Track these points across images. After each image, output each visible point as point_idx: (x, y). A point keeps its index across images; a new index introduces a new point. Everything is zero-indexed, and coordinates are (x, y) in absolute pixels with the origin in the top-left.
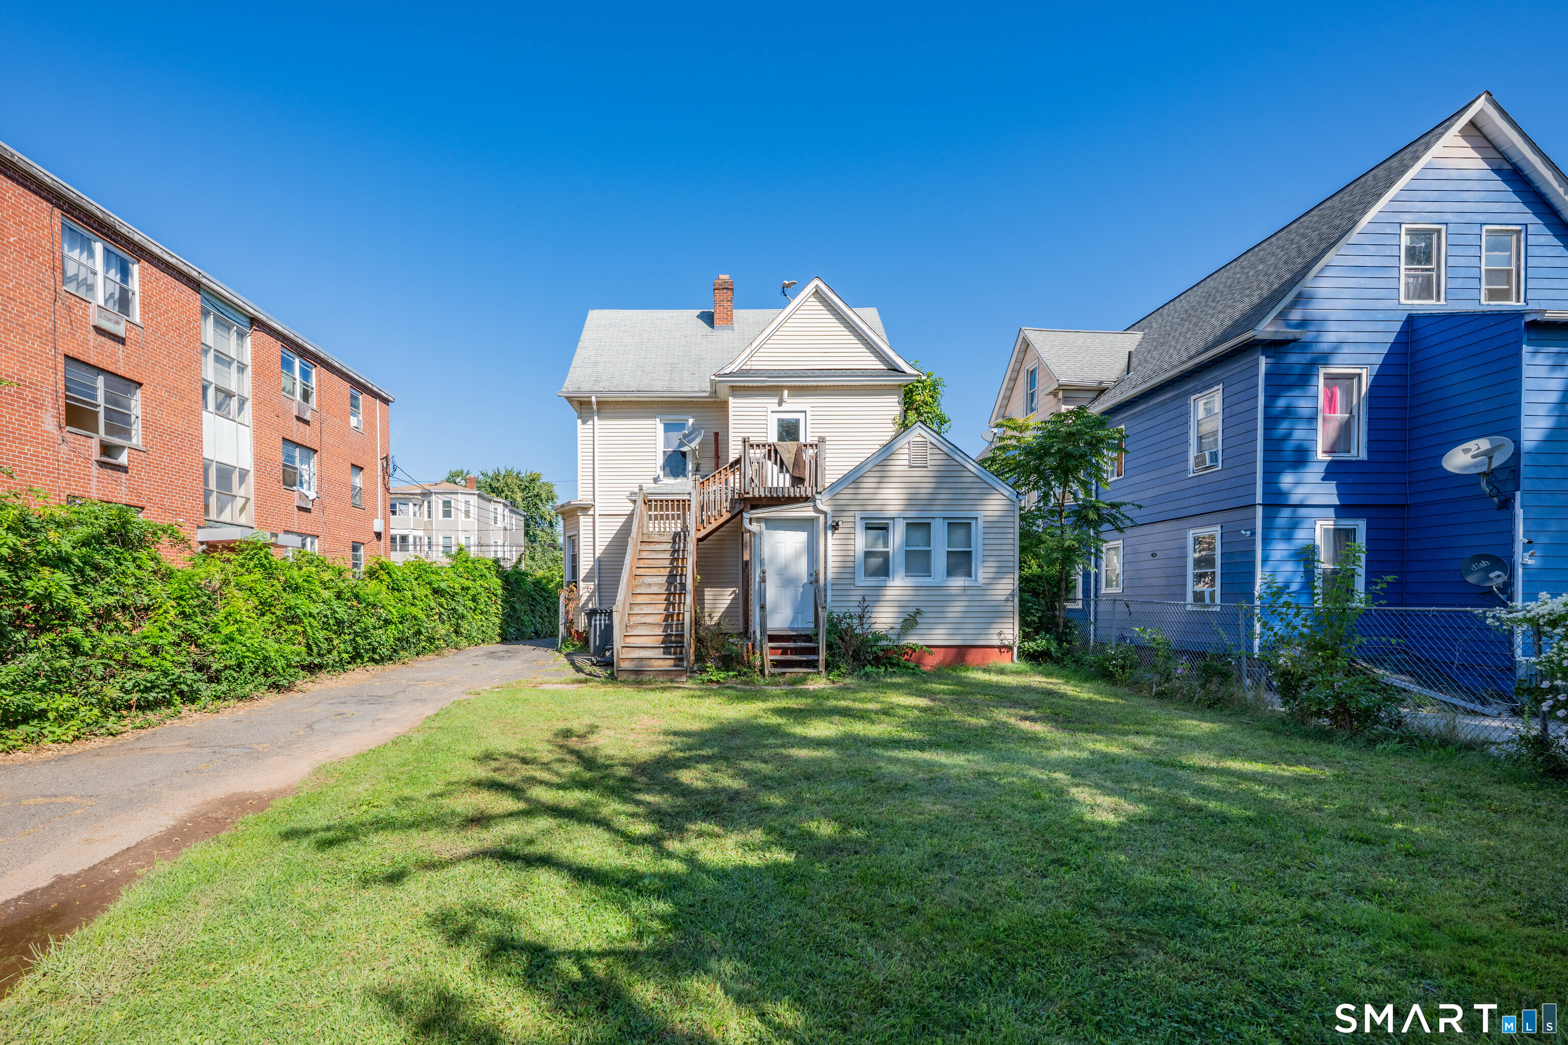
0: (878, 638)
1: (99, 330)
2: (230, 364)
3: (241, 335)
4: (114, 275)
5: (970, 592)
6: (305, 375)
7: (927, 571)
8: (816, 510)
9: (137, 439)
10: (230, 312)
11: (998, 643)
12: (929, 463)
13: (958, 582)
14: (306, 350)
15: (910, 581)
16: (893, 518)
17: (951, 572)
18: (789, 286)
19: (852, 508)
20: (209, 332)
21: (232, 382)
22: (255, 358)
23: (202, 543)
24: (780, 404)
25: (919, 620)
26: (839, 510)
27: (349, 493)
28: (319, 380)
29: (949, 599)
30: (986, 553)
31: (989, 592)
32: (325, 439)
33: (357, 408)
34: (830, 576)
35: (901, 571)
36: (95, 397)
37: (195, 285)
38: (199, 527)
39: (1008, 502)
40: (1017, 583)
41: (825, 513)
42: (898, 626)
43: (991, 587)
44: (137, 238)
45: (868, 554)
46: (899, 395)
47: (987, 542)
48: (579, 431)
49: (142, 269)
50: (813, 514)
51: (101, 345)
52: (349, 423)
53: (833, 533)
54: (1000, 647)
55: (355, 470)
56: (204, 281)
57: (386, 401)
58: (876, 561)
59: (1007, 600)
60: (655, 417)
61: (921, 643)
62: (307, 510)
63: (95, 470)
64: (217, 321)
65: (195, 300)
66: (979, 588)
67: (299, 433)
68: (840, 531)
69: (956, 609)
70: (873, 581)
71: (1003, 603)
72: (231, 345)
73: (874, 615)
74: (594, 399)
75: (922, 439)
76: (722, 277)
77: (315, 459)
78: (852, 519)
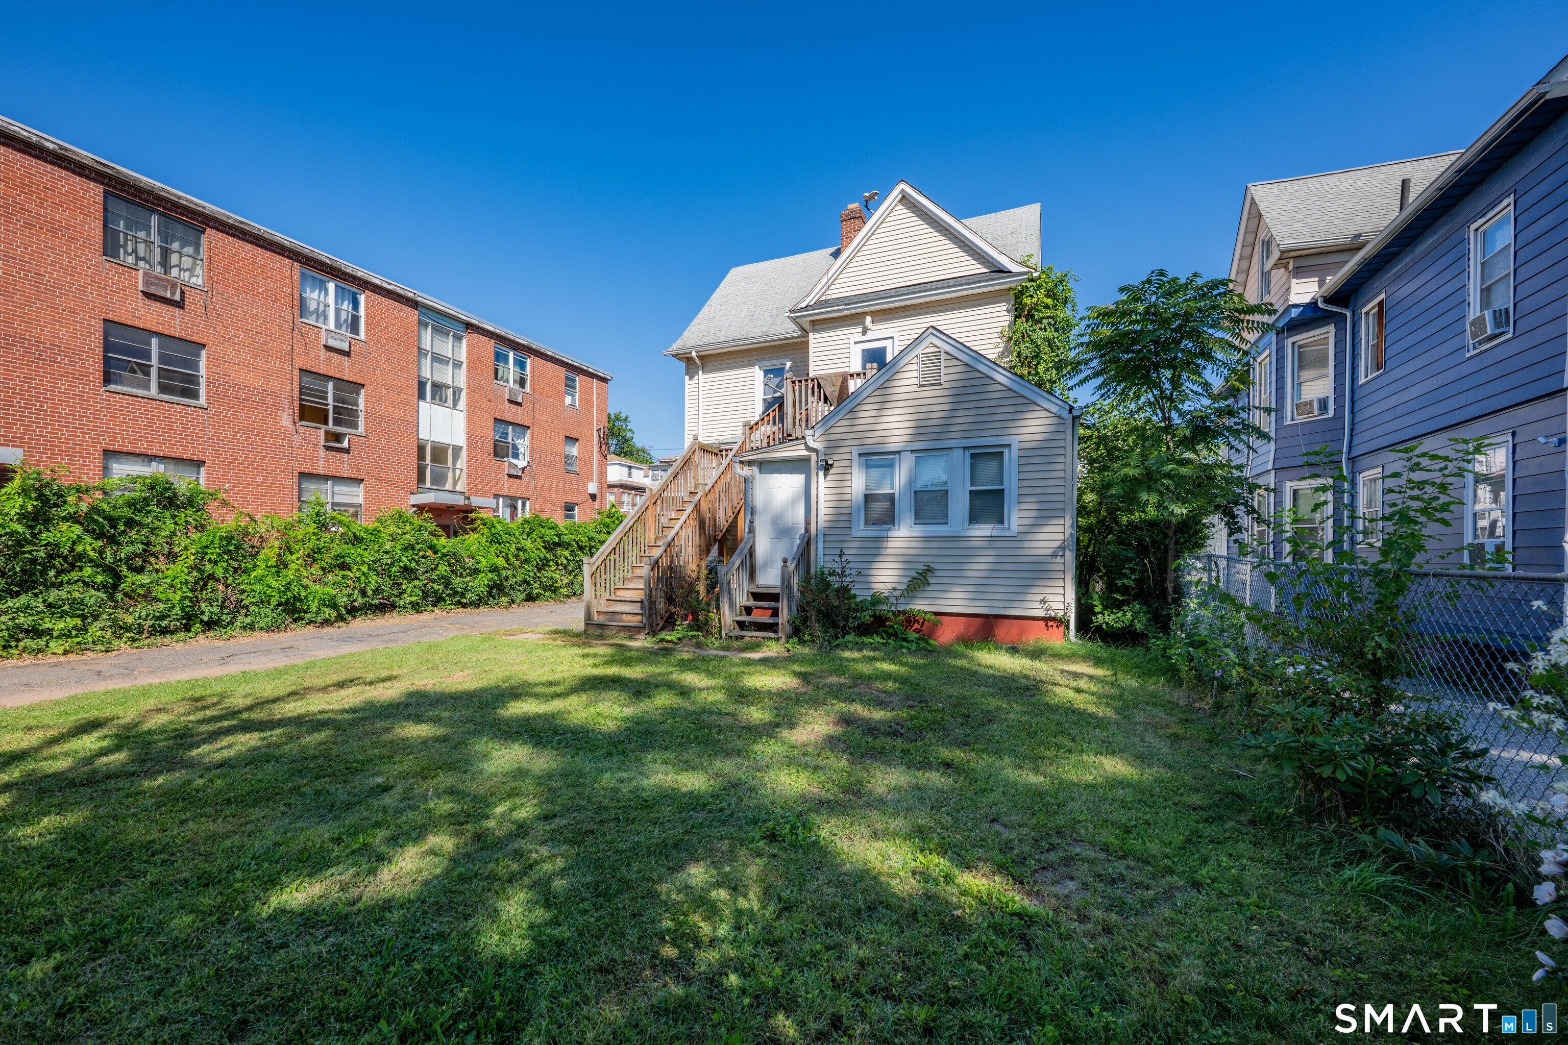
0: (877, 600)
1: (328, 348)
2: (448, 362)
3: (458, 338)
4: (346, 306)
5: (999, 544)
6: (521, 365)
7: (943, 518)
8: (808, 448)
9: (361, 429)
10: (447, 323)
11: (1041, 613)
12: (944, 378)
13: (983, 531)
14: (518, 344)
15: (918, 531)
16: (899, 452)
17: (974, 517)
18: (872, 197)
19: (848, 443)
20: (427, 339)
21: (446, 375)
22: (469, 355)
23: (414, 506)
24: (864, 333)
25: (931, 580)
26: (833, 447)
27: (563, 461)
28: (532, 368)
29: (971, 552)
30: (1023, 491)
31: (1027, 544)
32: (538, 416)
33: (574, 388)
34: (821, 524)
35: (909, 518)
36: (326, 399)
37: (414, 304)
38: (412, 493)
39: (1054, 421)
40: (1069, 531)
41: (815, 451)
42: (904, 587)
43: (1029, 537)
44: (359, 274)
45: (868, 498)
46: (1007, 301)
47: (1023, 476)
48: (687, 387)
49: (367, 297)
50: (805, 453)
51: (330, 359)
52: (563, 402)
53: (826, 475)
54: (1045, 619)
55: (569, 441)
56: (419, 299)
57: (604, 380)
58: (879, 507)
59: (1054, 555)
60: (754, 365)
61: (927, 609)
62: (519, 477)
63: (322, 453)
64: (435, 330)
65: (413, 315)
66: (1013, 538)
67: (510, 413)
68: (832, 471)
69: (980, 566)
70: (872, 531)
71: (1049, 560)
72: (446, 347)
73: (874, 572)
74: (694, 354)
75: (936, 350)
76: (850, 206)
77: (528, 433)
78: (848, 456)
